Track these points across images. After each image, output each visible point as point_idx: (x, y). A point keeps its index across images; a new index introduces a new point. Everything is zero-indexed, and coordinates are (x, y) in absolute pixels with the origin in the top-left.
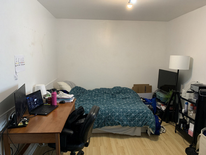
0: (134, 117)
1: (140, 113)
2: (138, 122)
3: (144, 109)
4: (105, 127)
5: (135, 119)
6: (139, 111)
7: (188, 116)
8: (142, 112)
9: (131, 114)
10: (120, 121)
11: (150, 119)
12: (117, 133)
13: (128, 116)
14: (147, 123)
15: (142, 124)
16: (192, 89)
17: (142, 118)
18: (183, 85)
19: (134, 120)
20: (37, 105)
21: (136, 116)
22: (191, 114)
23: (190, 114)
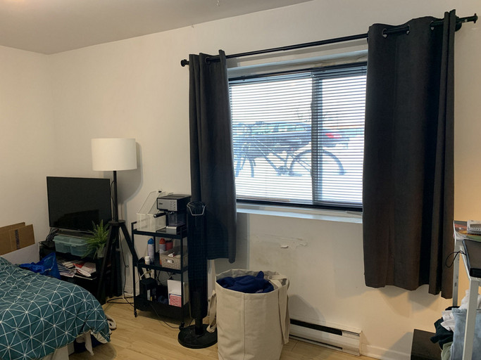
0: (47, 324)
2: (59, 332)
3: (66, 290)
5: (48, 331)
6: (55, 302)
7: (163, 266)
8: (65, 300)
9: (37, 319)
11: (92, 308)
13: (27, 330)
14: (85, 323)
15: (73, 333)
16: (160, 207)
17: (68, 316)
18: (123, 206)
19: (46, 333)
21: (50, 319)
22: (169, 261)
23: (167, 260)
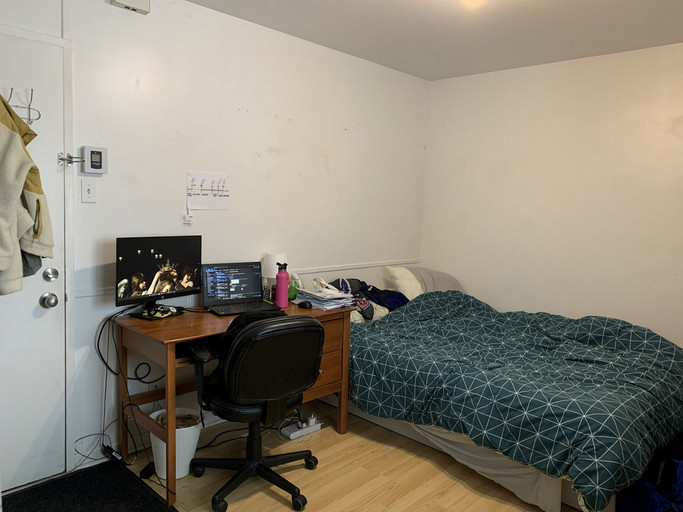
0: (526, 424)
1: (559, 415)
4: (432, 428)
5: (529, 434)
6: (555, 409)
8: (569, 416)
9: (520, 408)
10: (470, 419)
12: (471, 466)
13: (504, 410)
15: (559, 465)
17: (561, 438)
19: (525, 435)
20: (236, 295)
21: (536, 421)
